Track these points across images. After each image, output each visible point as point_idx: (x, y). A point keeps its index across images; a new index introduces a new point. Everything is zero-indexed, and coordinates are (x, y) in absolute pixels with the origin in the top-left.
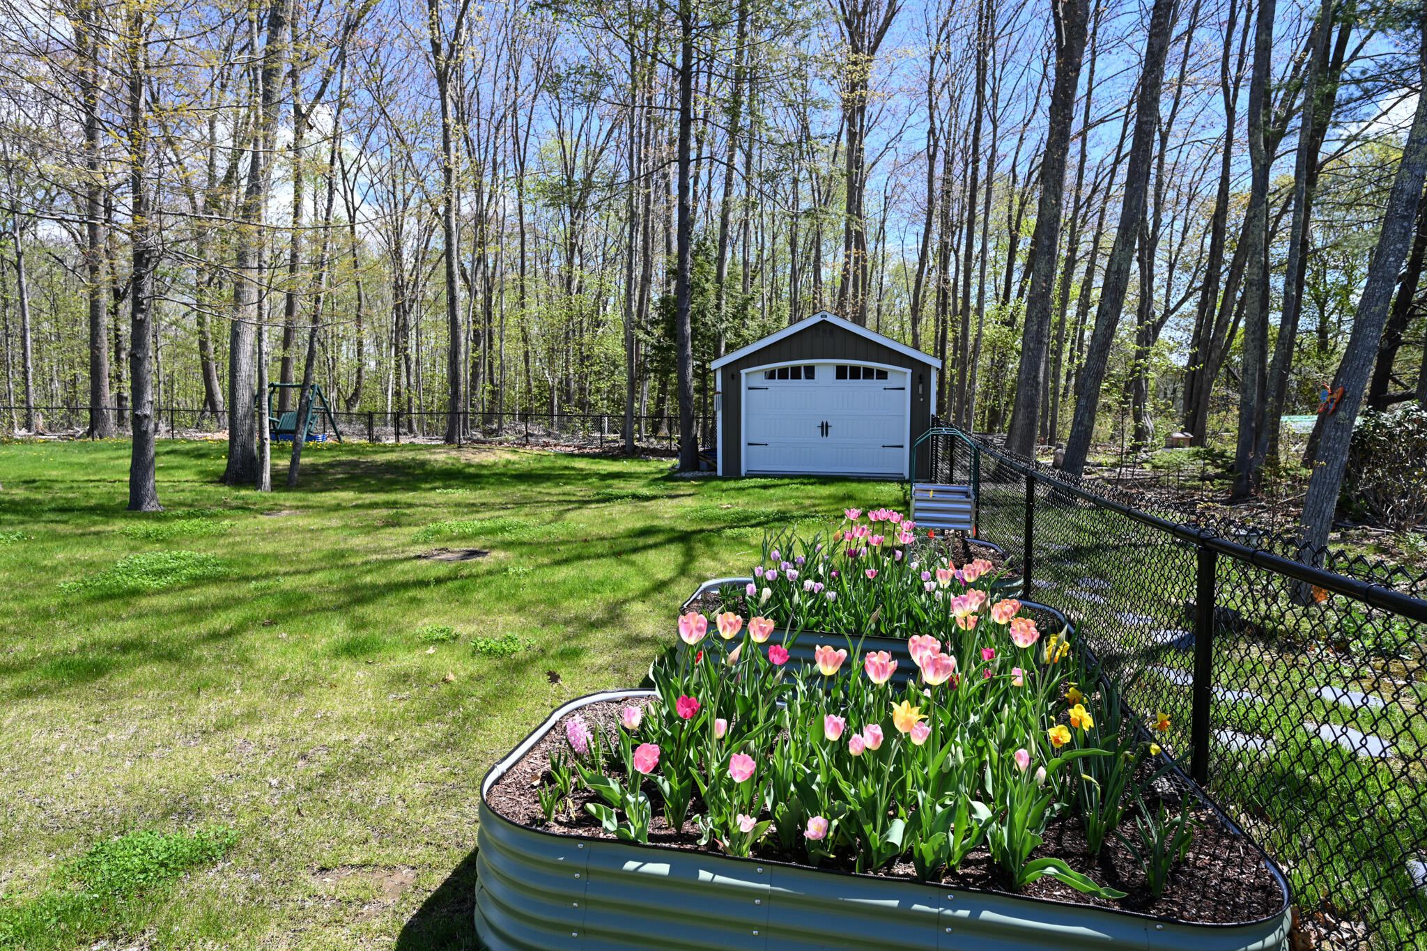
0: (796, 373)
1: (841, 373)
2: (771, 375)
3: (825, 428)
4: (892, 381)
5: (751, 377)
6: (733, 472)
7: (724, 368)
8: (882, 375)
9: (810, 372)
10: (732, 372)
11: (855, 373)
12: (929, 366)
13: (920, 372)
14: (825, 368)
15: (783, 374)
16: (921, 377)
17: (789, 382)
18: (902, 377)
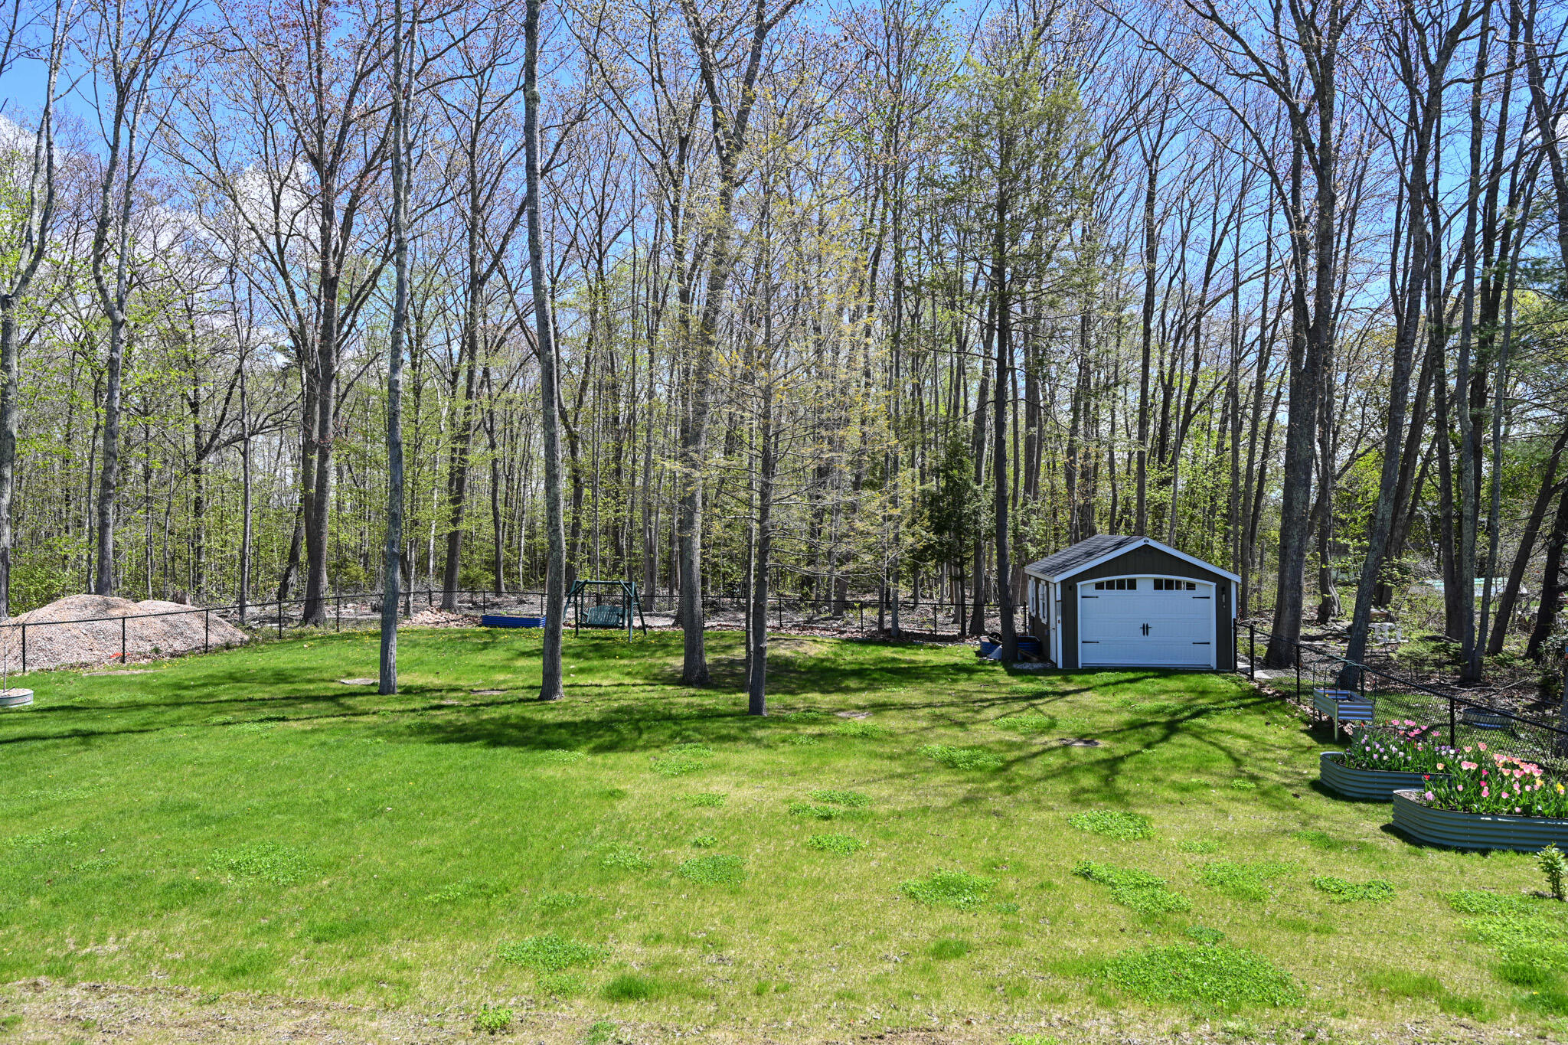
0: (1121, 585)
1: (1158, 585)
2: (1099, 586)
3: (1146, 629)
4: (1199, 591)
5: (1085, 588)
6: (1071, 667)
7: (1063, 582)
8: (1191, 586)
9: (1132, 585)
10: (1069, 586)
11: (1169, 585)
12: (1229, 581)
13: (1223, 586)
14: (1145, 581)
15: (1110, 585)
16: (1223, 589)
17: (1116, 592)
18: (1210, 589)
